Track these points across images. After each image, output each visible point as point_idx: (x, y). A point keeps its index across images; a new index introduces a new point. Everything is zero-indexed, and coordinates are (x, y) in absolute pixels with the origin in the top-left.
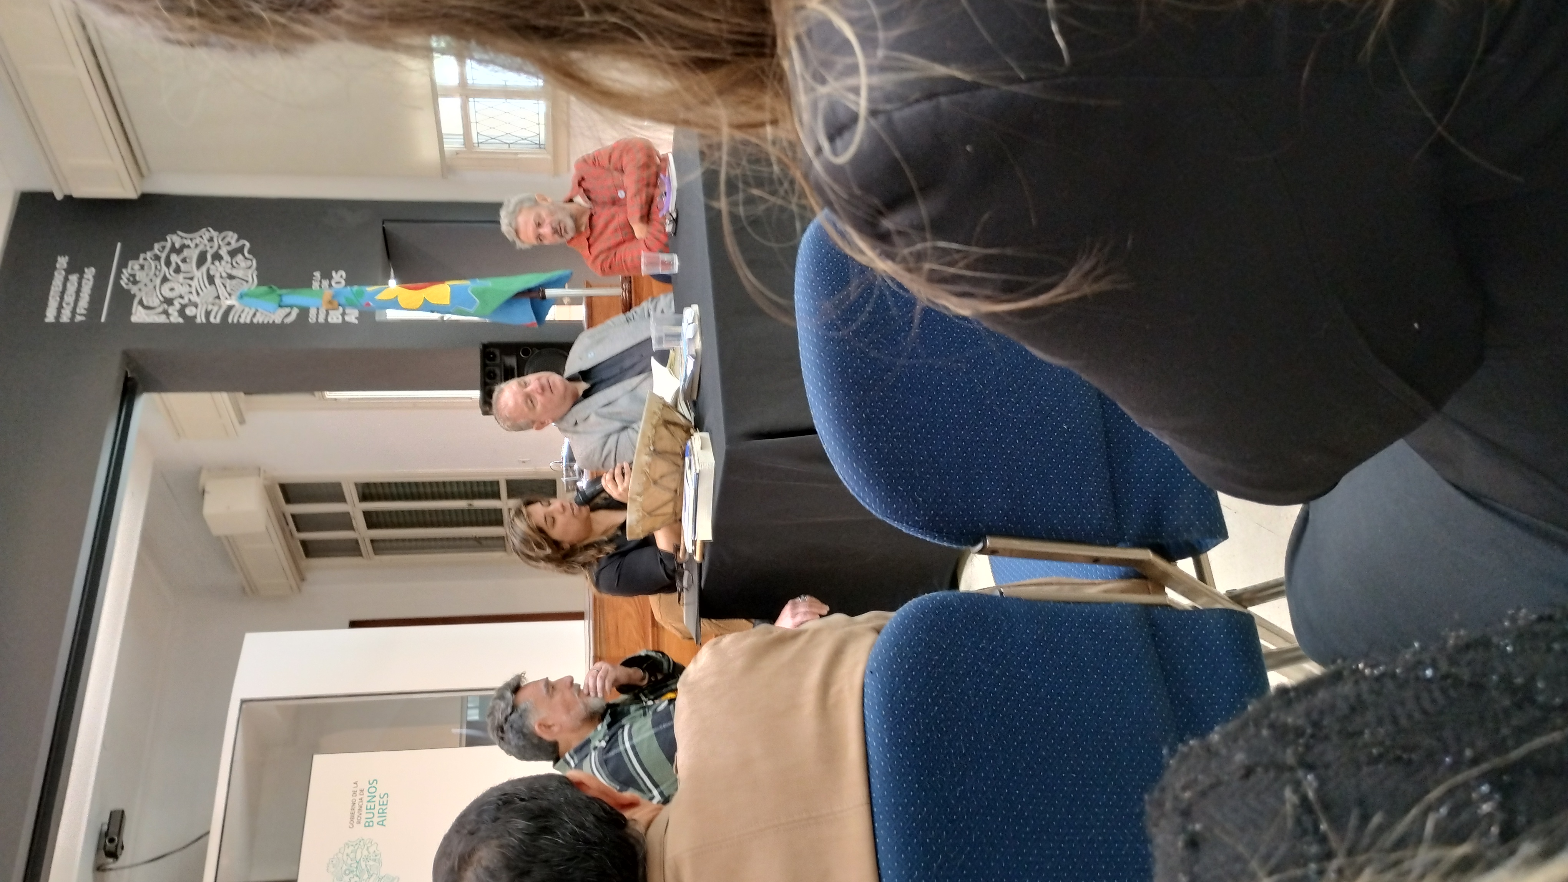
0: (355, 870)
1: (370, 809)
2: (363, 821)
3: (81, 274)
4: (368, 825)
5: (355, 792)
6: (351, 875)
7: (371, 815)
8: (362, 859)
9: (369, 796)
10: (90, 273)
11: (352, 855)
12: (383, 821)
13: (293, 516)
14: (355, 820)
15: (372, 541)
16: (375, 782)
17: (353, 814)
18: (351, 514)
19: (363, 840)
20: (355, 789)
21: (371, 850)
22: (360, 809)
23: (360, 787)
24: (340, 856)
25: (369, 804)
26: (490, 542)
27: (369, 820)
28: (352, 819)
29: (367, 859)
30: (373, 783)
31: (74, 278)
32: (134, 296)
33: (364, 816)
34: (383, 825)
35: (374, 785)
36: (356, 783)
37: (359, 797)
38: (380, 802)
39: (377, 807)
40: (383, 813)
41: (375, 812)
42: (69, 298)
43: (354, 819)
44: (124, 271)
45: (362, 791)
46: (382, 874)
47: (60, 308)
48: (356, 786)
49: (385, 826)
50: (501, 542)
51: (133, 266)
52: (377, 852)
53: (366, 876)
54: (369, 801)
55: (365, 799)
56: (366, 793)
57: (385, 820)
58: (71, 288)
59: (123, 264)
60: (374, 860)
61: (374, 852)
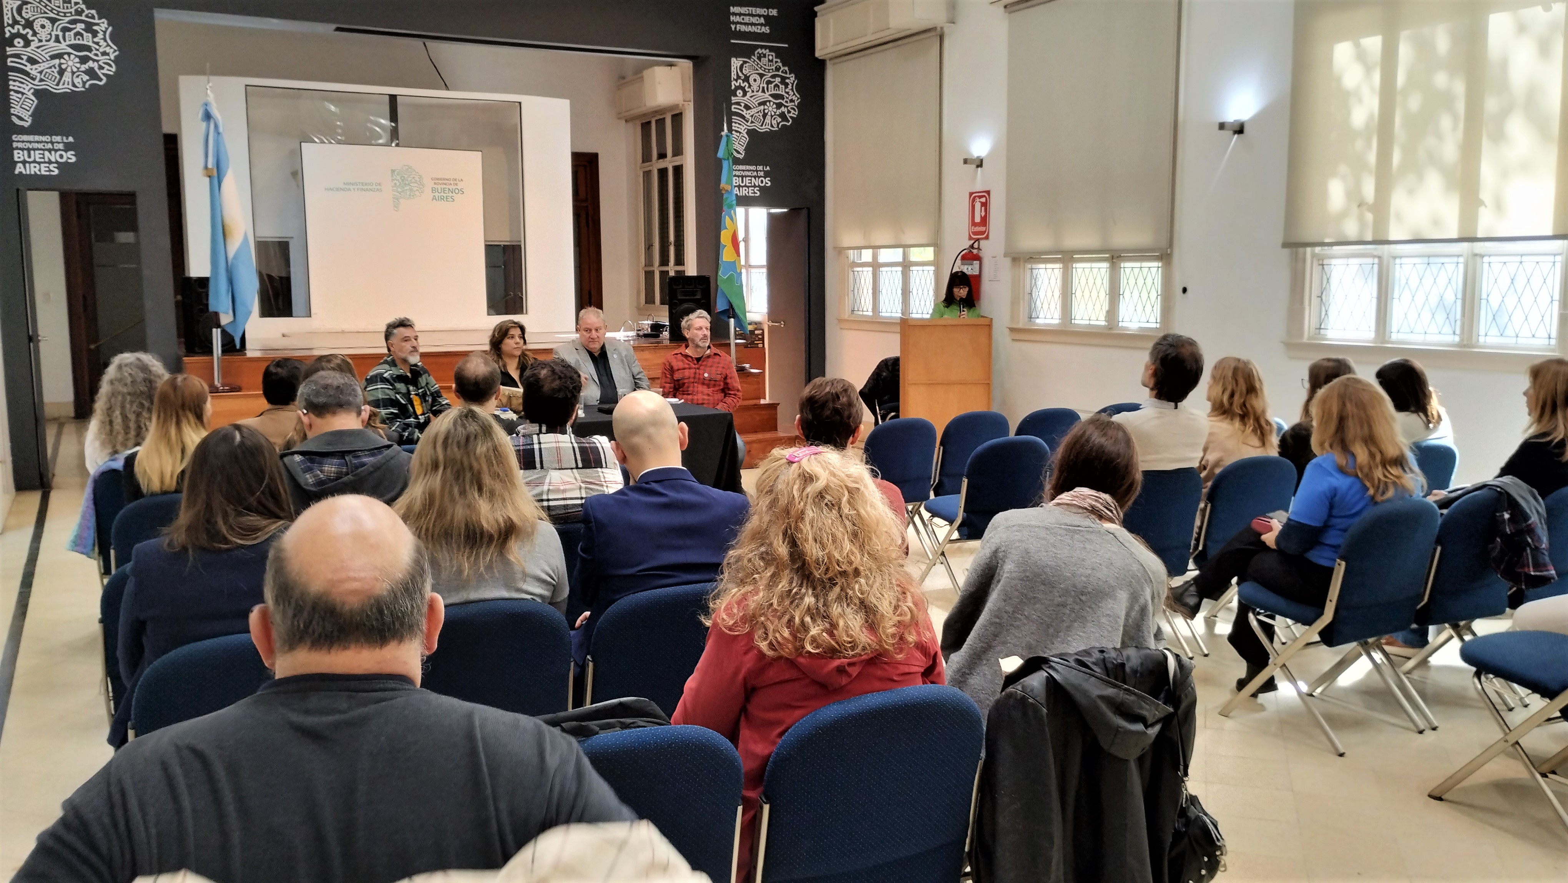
1: (444, 191)
2: (436, 186)
3: (765, 25)
5: (455, 180)
7: (440, 191)
8: (411, 187)
10: (766, 30)
11: (413, 181)
12: (436, 199)
19: (423, 187)
21: (417, 193)
22: (444, 184)
24: (414, 172)
31: (762, 20)
32: (750, 58)
33: (439, 187)
37: (452, 182)
38: (449, 196)
39: (445, 195)
42: (747, 19)
43: (437, 180)
44: (768, 50)
46: (401, 200)
47: (740, 14)
48: (460, 181)
51: (772, 55)
53: (399, 190)
54: (449, 189)
55: (450, 187)
56: (454, 187)
58: (754, 20)
59: (771, 49)
60: (410, 195)
61: (415, 195)
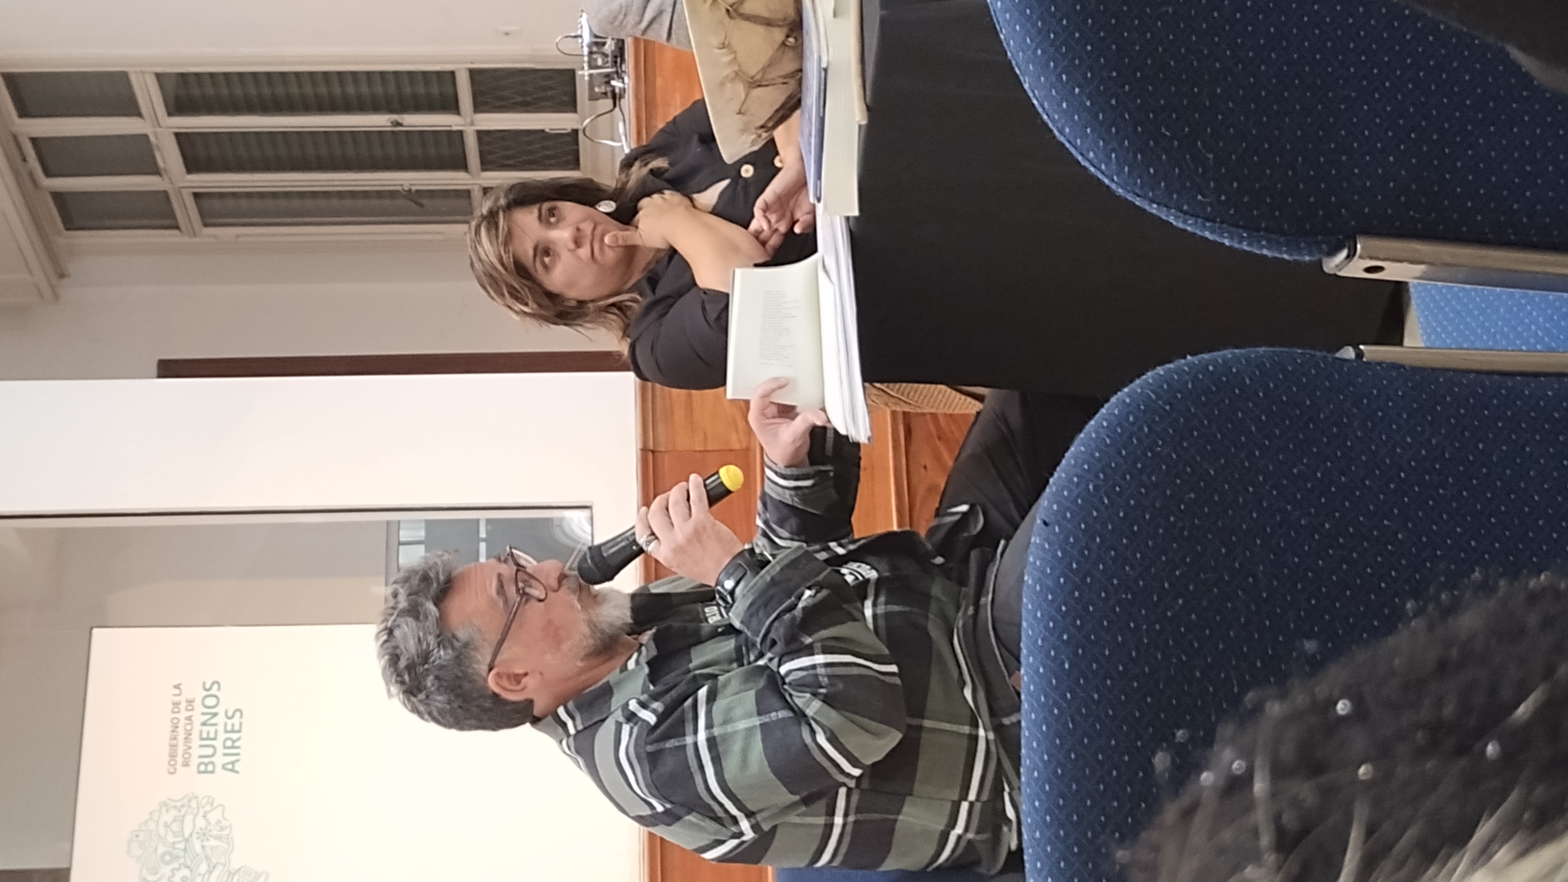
0: (182, 854)
1: (208, 739)
2: (195, 761)
4: (206, 770)
5: (176, 704)
6: (175, 865)
7: (210, 751)
8: (195, 836)
9: (204, 714)
11: (175, 827)
12: (233, 763)
13: (34, 141)
14: (180, 760)
15: (196, 196)
16: (216, 686)
17: (173, 747)
18: (152, 139)
19: (197, 797)
20: (177, 699)
21: (213, 817)
22: (187, 738)
23: (187, 694)
24: (152, 826)
25: (205, 729)
26: (438, 203)
27: (206, 760)
28: (173, 756)
29: (204, 835)
30: (211, 688)
33: (196, 751)
34: (233, 770)
35: (214, 691)
36: (177, 688)
37: (184, 714)
38: (226, 725)
39: (222, 736)
40: (233, 747)
41: (218, 744)
43: (175, 759)
45: (190, 702)
46: (235, 865)
48: (177, 691)
49: (237, 772)
50: (463, 202)
52: (224, 823)
53: (203, 868)
54: (204, 724)
55: (198, 719)
56: (199, 708)
57: (238, 761)
60: (219, 838)
61: (219, 822)
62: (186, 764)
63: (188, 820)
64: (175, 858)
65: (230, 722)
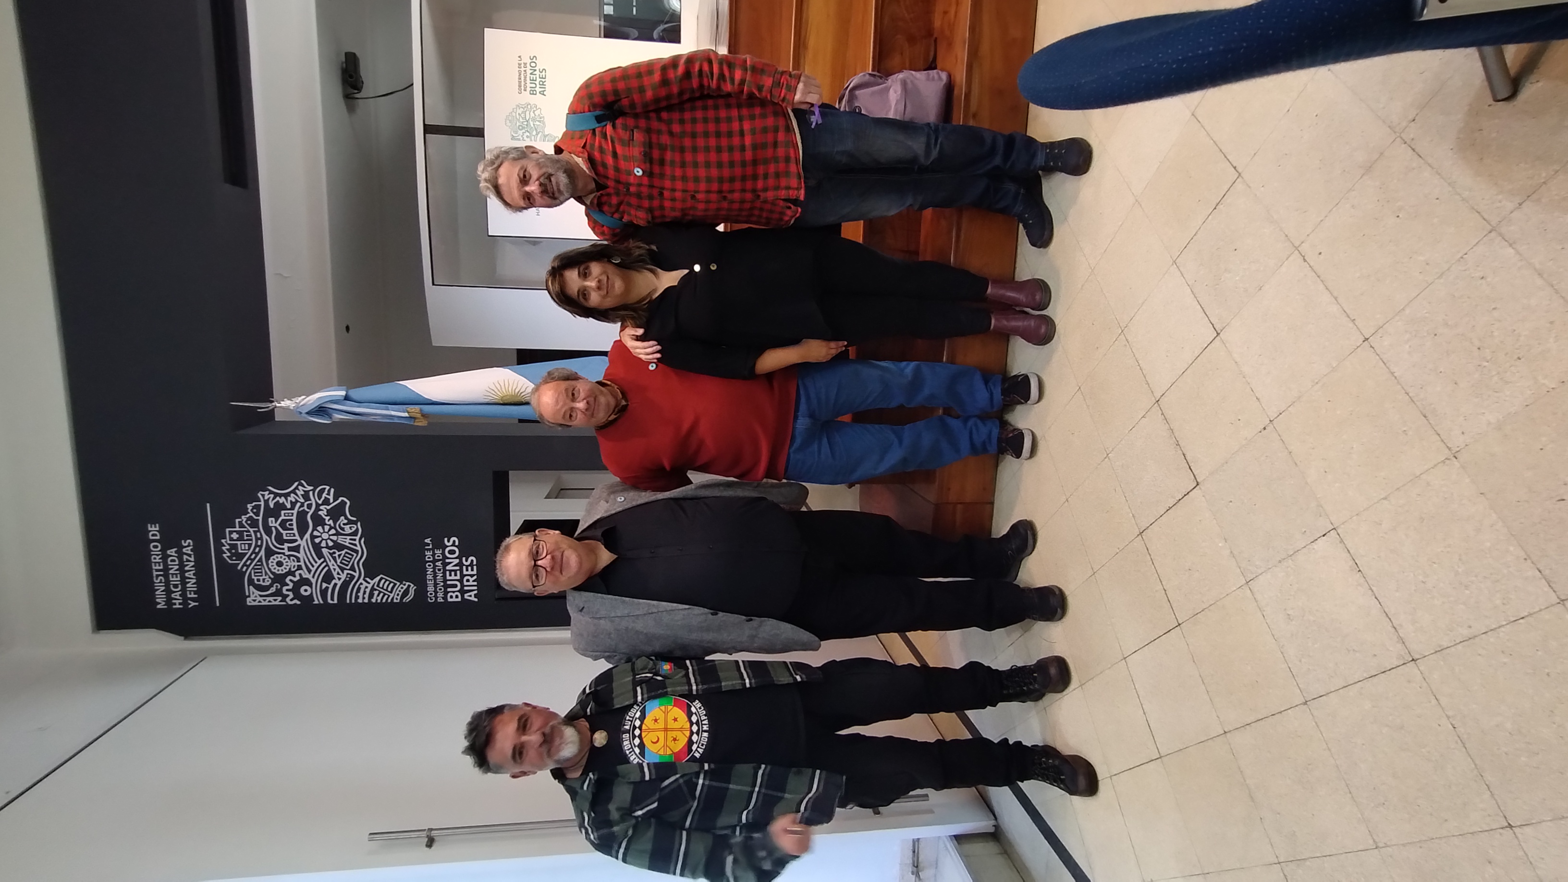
1: (533, 80)
2: (528, 89)
5: (520, 64)
6: (524, 131)
7: (534, 86)
11: (523, 115)
14: (523, 88)
19: (530, 104)
21: (537, 113)
22: (525, 77)
24: (514, 114)
28: (520, 86)
29: (534, 120)
33: (529, 85)
36: (520, 57)
37: (523, 69)
39: (538, 80)
41: (537, 83)
43: (521, 88)
48: (520, 59)
49: (545, 95)
54: (531, 74)
55: (529, 72)
56: (528, 67)
57: (545, 91)
60: (539, 121)
61: (539, 115)
62: (525, 90)
63: (528, 113)
64: (523, 128)
65: (541, 74)
